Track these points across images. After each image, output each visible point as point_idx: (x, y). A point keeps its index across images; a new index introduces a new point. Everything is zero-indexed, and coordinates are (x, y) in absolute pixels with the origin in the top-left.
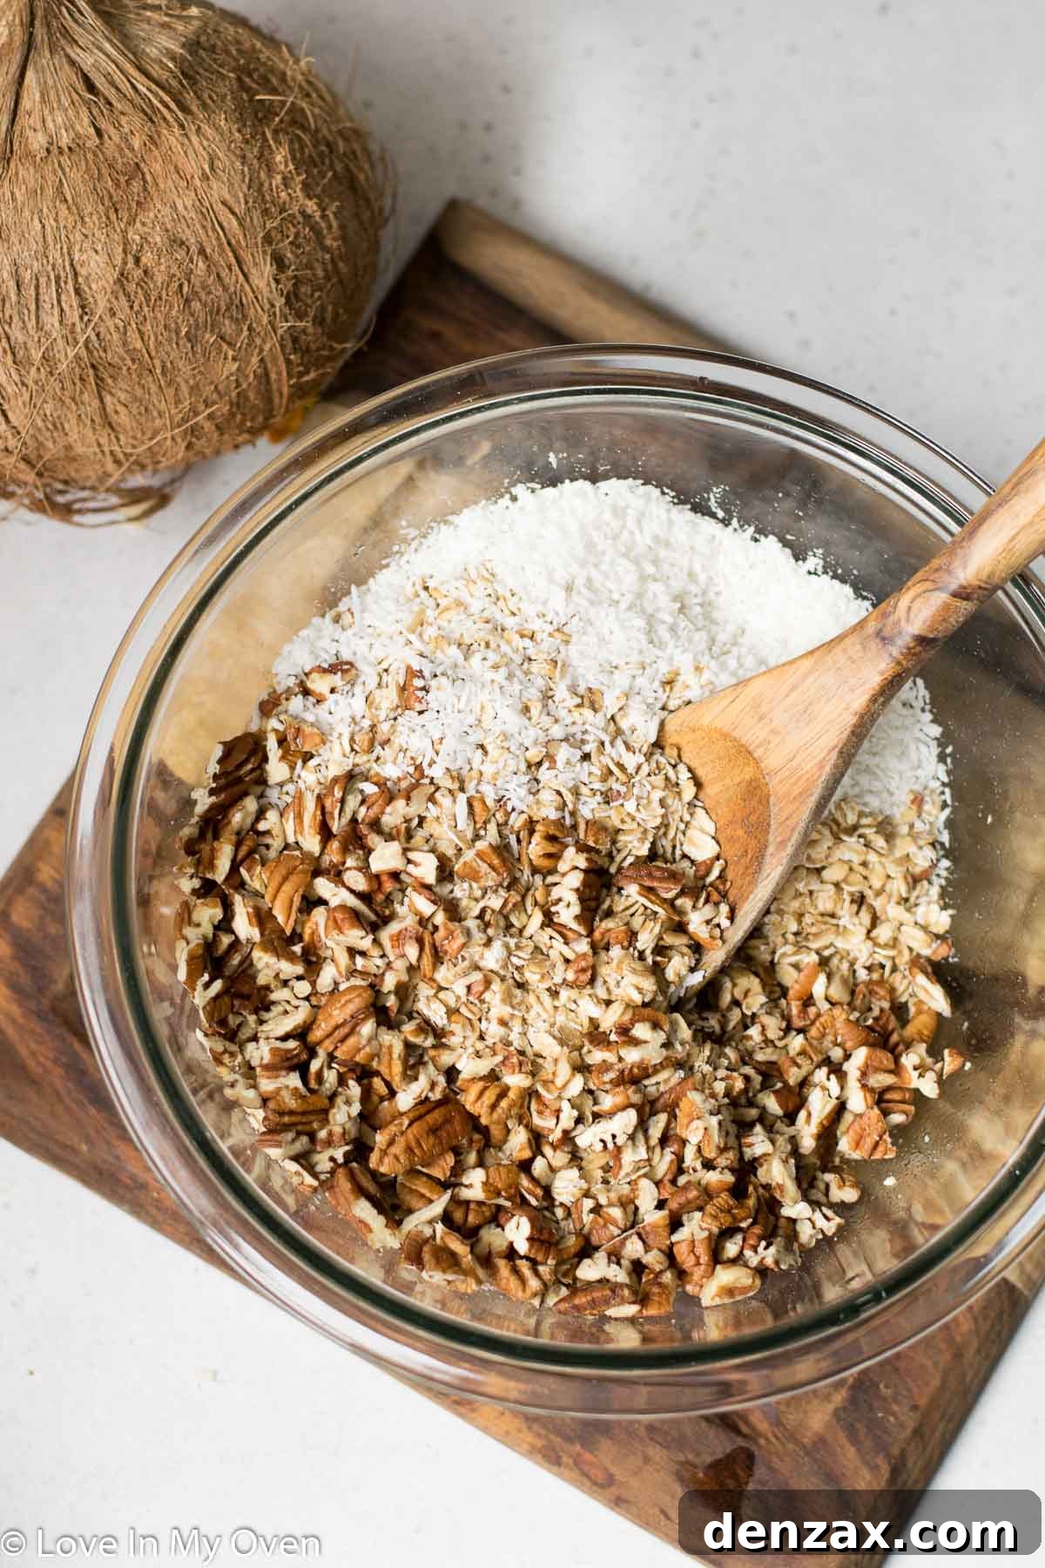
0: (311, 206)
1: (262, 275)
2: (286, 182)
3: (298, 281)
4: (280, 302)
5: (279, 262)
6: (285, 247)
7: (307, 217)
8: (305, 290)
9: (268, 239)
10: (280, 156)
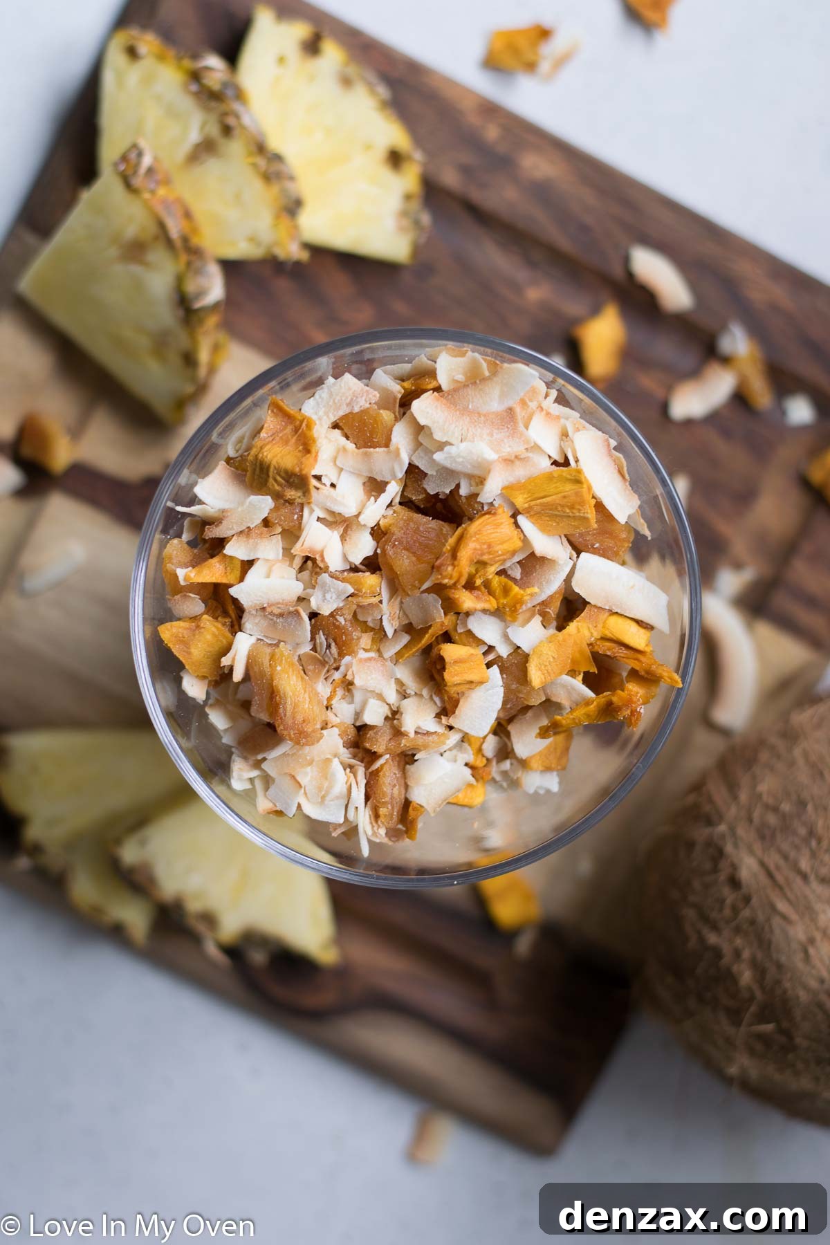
0: (712, 939)
1: (748, 868)
2: (737, 954)
3: (715, 870)
4: (729, 848)
5: (734, 883)
6: (730, 896)
7: (715, 927)
8: (708, 866)
9: (747, 900)
10: (746, 976)
